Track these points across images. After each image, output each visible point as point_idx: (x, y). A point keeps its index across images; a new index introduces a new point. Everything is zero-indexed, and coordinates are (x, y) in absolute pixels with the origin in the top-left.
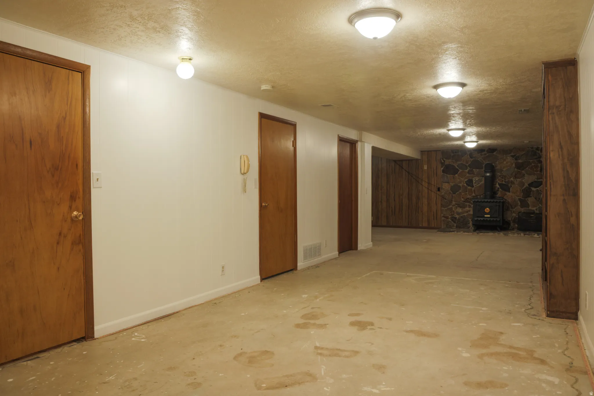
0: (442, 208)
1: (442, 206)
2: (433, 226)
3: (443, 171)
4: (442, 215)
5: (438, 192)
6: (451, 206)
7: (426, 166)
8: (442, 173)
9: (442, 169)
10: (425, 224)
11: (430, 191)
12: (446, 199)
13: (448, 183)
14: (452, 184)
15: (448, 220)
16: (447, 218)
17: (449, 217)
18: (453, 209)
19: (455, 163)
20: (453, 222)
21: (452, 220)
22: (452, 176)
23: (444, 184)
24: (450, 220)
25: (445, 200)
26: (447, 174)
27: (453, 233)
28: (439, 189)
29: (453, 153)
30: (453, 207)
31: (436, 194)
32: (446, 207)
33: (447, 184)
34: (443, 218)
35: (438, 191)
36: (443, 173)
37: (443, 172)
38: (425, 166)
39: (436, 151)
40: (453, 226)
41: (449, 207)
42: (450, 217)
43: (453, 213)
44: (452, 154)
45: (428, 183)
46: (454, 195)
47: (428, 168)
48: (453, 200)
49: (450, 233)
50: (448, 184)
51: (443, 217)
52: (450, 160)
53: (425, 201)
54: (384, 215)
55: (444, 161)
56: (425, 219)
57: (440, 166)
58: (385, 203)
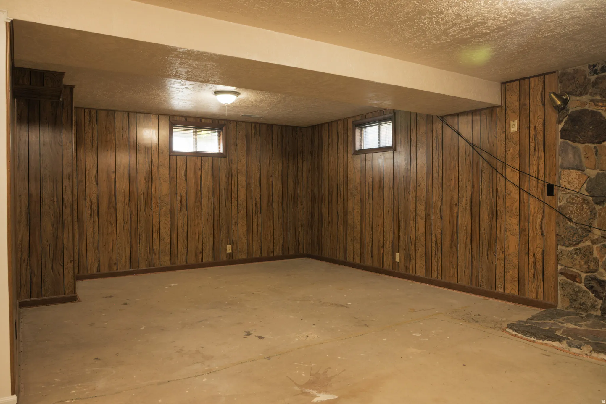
0: (559, 247)
1: (560, 239)
2: (533, 296)
3: (565, 134)
4: (559, 267)
5: (550, 197)
6: (588, 243)
7: (516, 123)
8: (560, 140)
9: (560, 126)
10: (512, 289)
11: (525, 196)
12: (570, 220)
13: (577, 169)
14: (593, 173)
15: (577, 284)
16: (574, 277)
17: (580, 276)
18: (595, 254)
19: (600, 104)
20: (592, 295)
21: (591, 288)
22: (593, 146)
23: (566, 172)
24: (582, 285)
25: (569, 222)
26: (574, 141)
27: (556, 344)
28: (550, 190)
29: (595, 72)
30: (595, 246)
31: (542, 205)
32: (570, 245)
33: (574, 173)
34: (561, 278)
35: (548, 195)
36: (562, 140)
37: (562, 137)
38: (512, 123)
39: (544, 74)
40: (593, 307)
41: (581, 245)
42: (584, 275)
43: (592, 266)
44: (593, 78)
45: (522, 173)
46: (598, 207)
47: (519, 128)
48: (595, 224)
49: (546, 342)
50: (579, 173)
51: (562, 273)
52: (585, 98)
53: (513, 222)
54: (421, 250)
55: (565, 102)
56: (512, 273)
57: (553, 116)
58: (421, 224)
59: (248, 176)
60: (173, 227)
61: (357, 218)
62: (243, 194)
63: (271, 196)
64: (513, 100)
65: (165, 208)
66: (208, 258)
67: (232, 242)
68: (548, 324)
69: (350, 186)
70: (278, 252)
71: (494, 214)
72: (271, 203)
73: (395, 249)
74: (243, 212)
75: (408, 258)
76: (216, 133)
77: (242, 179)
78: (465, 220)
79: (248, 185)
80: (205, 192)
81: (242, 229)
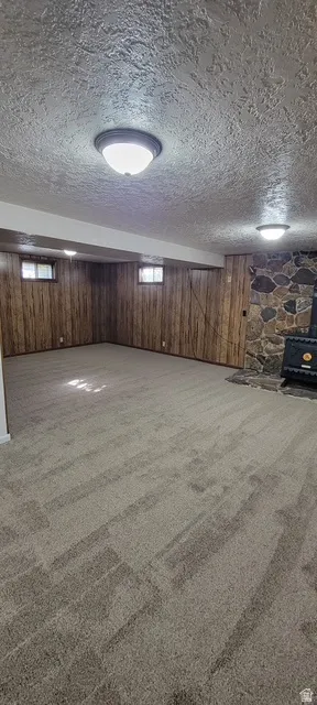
0: (247, 341)
1: (247, 337)
2: (234, 364)
3: (254, 286)
4: (246, 350)
5: (244, 317)
6: (260, 339)
7: (231, 278)
9: (252, 282)
11: (233, 315)
13: (258, 304)
14: (264, 307)
15: (254, 358)
17: (255, 354)
18: (262, 345)
19: (271, 274)
20: (259, 363)
21: (259, 360)
22: (265, 294)
23: (253, 305)
24: (256, 359)
25: (252, 329)
26: (257, 291)
27: (247, 386)
28: (245, 313)
29: (270, 258)
30: (262, 341)
31: (240, 320)
32: (252, 340)
33: (256, 306)
34: (247, 355)
36: (252, 290)
37: (252, 288)
38: (229, 277)
39: (246, 255)
40: (260, 368)
41: (256, 340)
42: (257, 354)
43: (261, 350)
44: (269, 260)
46: (265, 323)
47: (232, 281)
48: (263, 330)
50: (258, 306)
51: (247, 353)
52: (264, 270)
53: (225, 328)
54: (177, 341)
55: (255, 271)
56: (224, 353)
57: (249, 277)
58: (178, 326)
59: (72, 294)
60: (26, 327)
61: (140, 321)
62: (69, 306)
63: (85, 307)
64: (230, 265)
65: (20, 316)
66: (48, 346)
67: (63, 336)
68: (242, 377)
69: (135, 302)
70: (90, 340)
71: (217, 323)
72: (85, 312)
73: (162, 339)
74: (69, 317)
75: (170, 344)
76: (50, 267)
77: (68, 297)
78: (202, 326)
79: (72, 300)
80: (45, 305)
81: (69, 328)
